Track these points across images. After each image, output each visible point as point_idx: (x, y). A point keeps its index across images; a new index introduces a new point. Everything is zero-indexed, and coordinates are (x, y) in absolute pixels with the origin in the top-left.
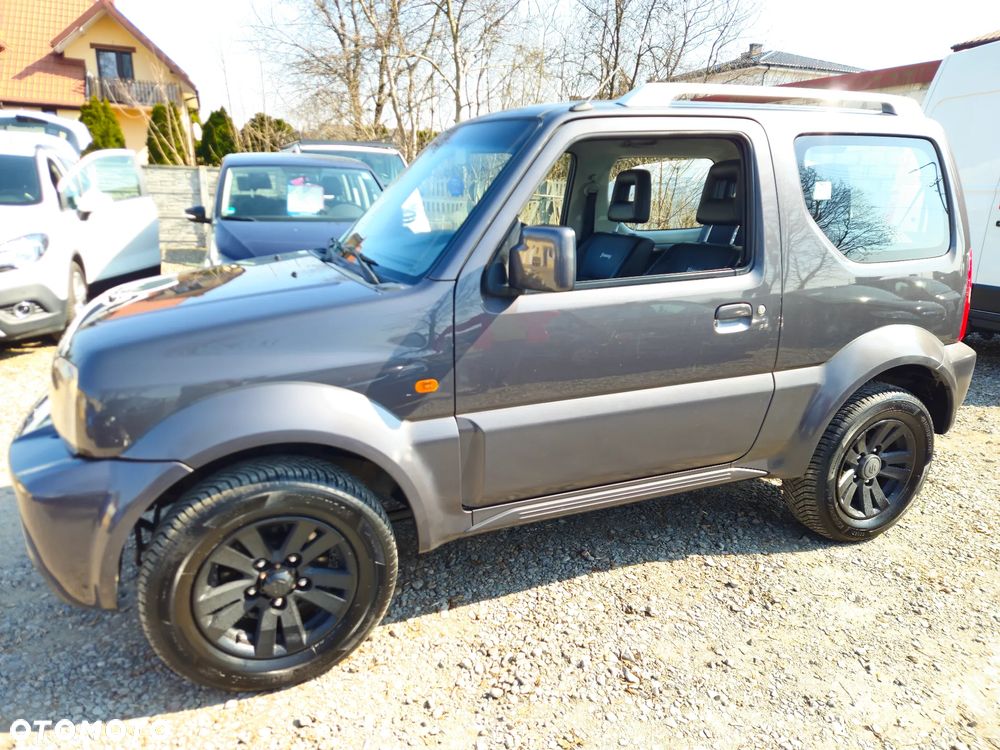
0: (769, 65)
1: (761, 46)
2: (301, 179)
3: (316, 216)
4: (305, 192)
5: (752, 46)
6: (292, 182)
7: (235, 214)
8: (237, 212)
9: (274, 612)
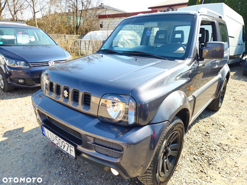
0: (107, 9)
1: (103, 4)
2: (22, 32)
3: (29, 44)
4: (23, 36)
5: (101, 4)
6: (18, 33)
7: (3, 44)
8: (4, 43)
9: (165, 160)
